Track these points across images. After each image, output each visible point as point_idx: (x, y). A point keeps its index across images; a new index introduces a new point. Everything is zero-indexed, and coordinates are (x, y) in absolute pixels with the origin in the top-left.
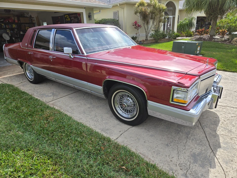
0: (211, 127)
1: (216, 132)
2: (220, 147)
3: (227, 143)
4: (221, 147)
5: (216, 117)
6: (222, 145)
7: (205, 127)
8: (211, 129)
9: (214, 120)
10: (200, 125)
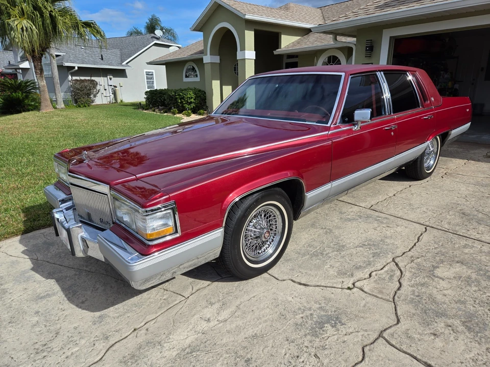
0: (69, 280)
1: (55, 279)
2: (33, 269)
3: (28, 279)
4: (31, 269)
5: (83, 302)
6: (33, 273)
7: (78, 273)
8: (67, 277)
9: (80, 296)
10: (87, 269)
